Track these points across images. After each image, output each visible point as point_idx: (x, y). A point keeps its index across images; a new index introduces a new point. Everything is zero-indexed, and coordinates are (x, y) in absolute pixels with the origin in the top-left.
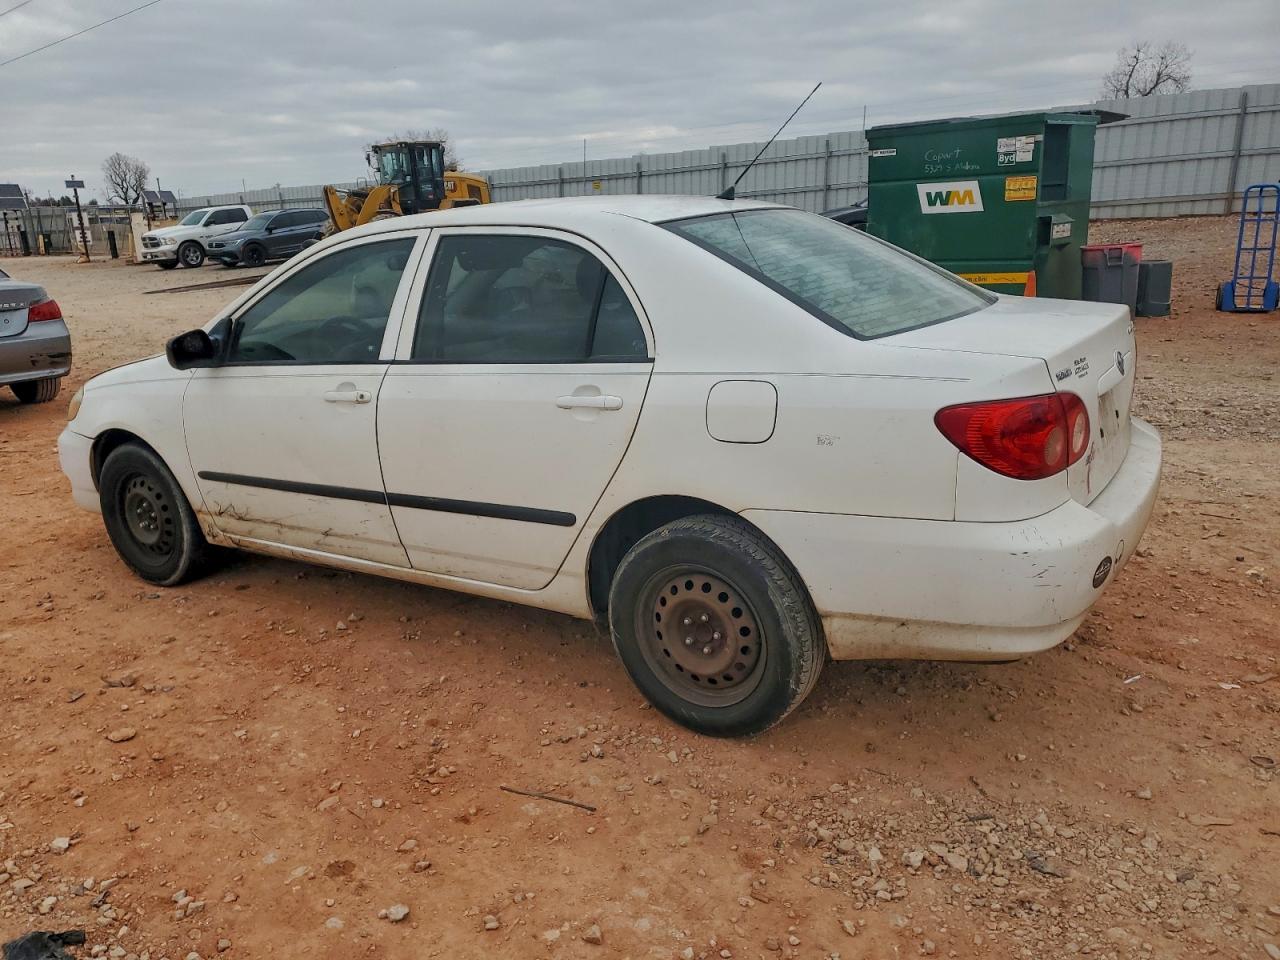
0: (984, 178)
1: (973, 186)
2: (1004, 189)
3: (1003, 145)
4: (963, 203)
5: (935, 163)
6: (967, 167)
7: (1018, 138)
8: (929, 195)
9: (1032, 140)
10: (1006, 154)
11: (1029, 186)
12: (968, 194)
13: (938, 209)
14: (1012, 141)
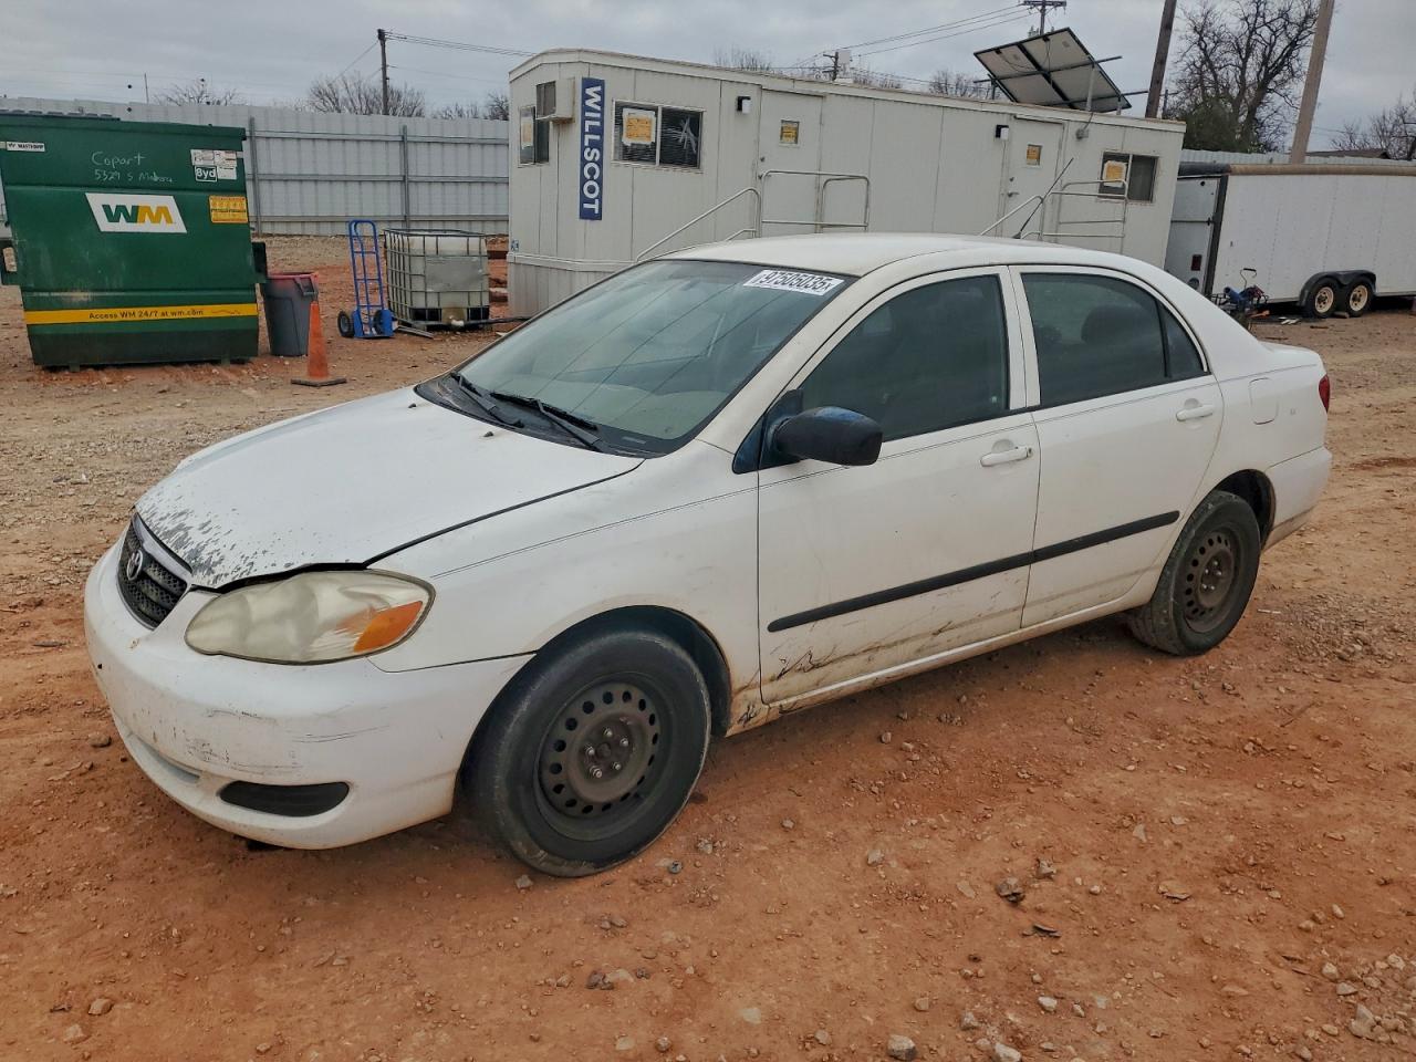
0: (180, 193)
1: (168, 201)
2: (209, 211)
3: (199, 157)
4: (159, 222)
5: (109, 169)
6: (156, 179)
7: (218, 152)
8: (107, 208)
9: (233, 156)
10: (204, 168)
11: (238, 208)
12: (163, 210)
13: (123, 226)
14: (209, 154)
